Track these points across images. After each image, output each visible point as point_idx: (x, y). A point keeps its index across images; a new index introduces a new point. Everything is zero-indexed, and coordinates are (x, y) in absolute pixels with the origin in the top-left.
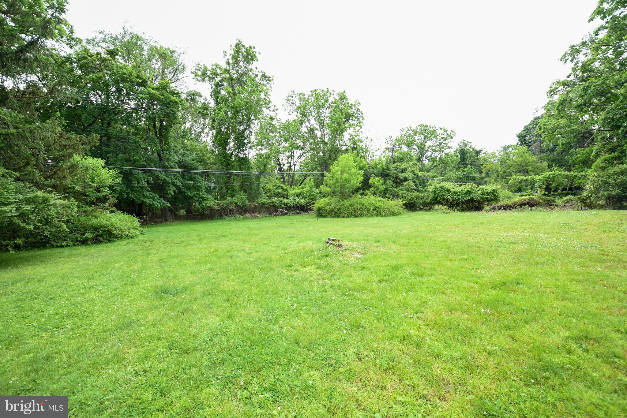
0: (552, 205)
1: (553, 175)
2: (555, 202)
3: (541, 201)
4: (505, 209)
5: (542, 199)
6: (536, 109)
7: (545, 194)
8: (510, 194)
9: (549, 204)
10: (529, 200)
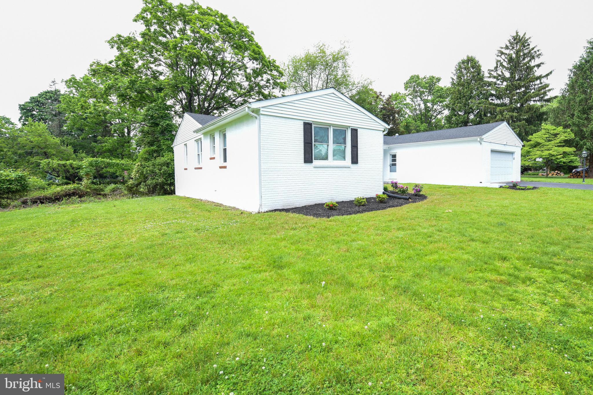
0: (100, 194)
1: (95, 161)
2: (104, 191)
3: (89, 190)
4: (42, 203)
5: (90, 188)
6: (53, 82)
7: (93, 183)
8: (43, 182)
9: (98, 194)
10: (74, 189)
